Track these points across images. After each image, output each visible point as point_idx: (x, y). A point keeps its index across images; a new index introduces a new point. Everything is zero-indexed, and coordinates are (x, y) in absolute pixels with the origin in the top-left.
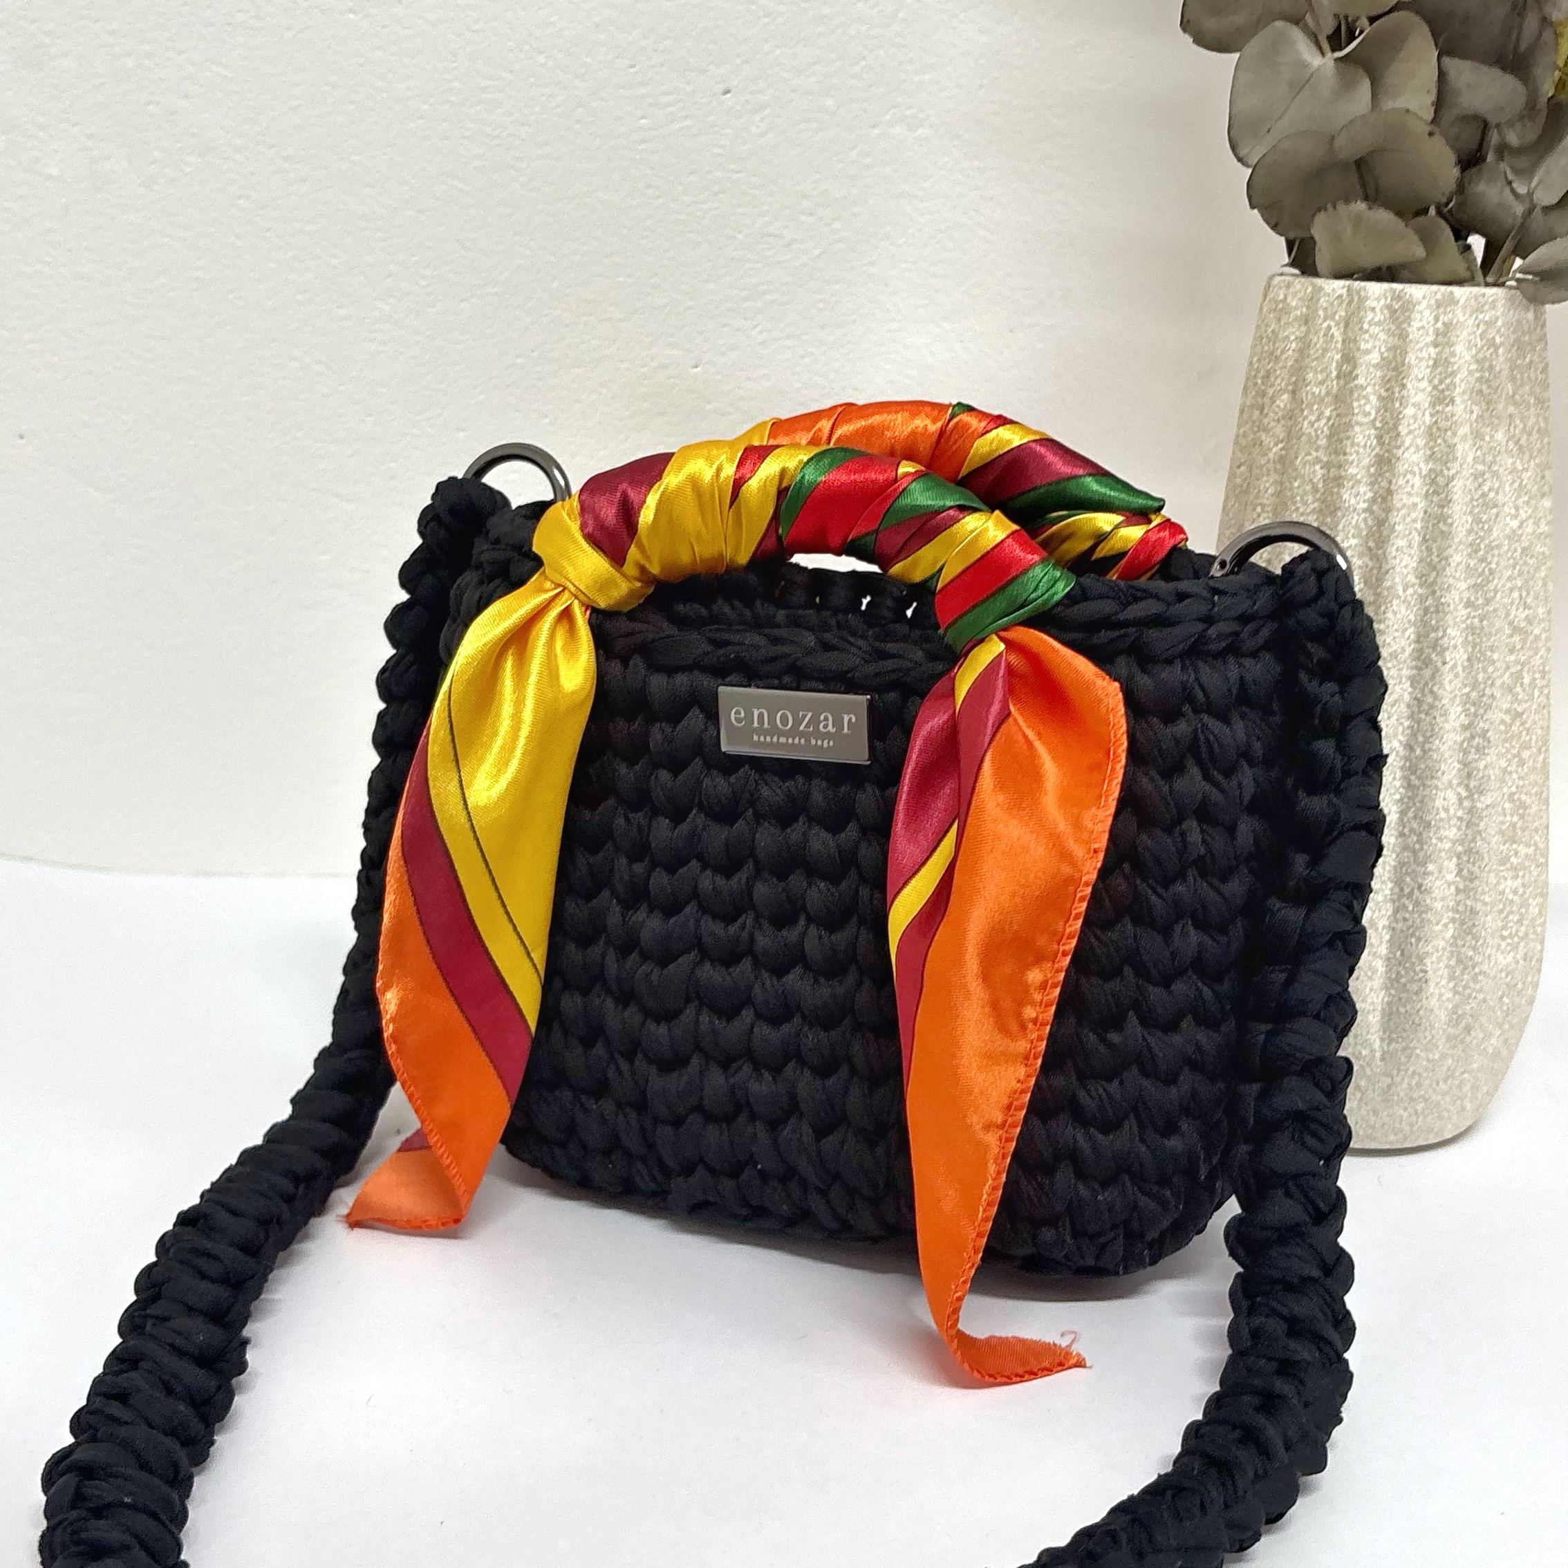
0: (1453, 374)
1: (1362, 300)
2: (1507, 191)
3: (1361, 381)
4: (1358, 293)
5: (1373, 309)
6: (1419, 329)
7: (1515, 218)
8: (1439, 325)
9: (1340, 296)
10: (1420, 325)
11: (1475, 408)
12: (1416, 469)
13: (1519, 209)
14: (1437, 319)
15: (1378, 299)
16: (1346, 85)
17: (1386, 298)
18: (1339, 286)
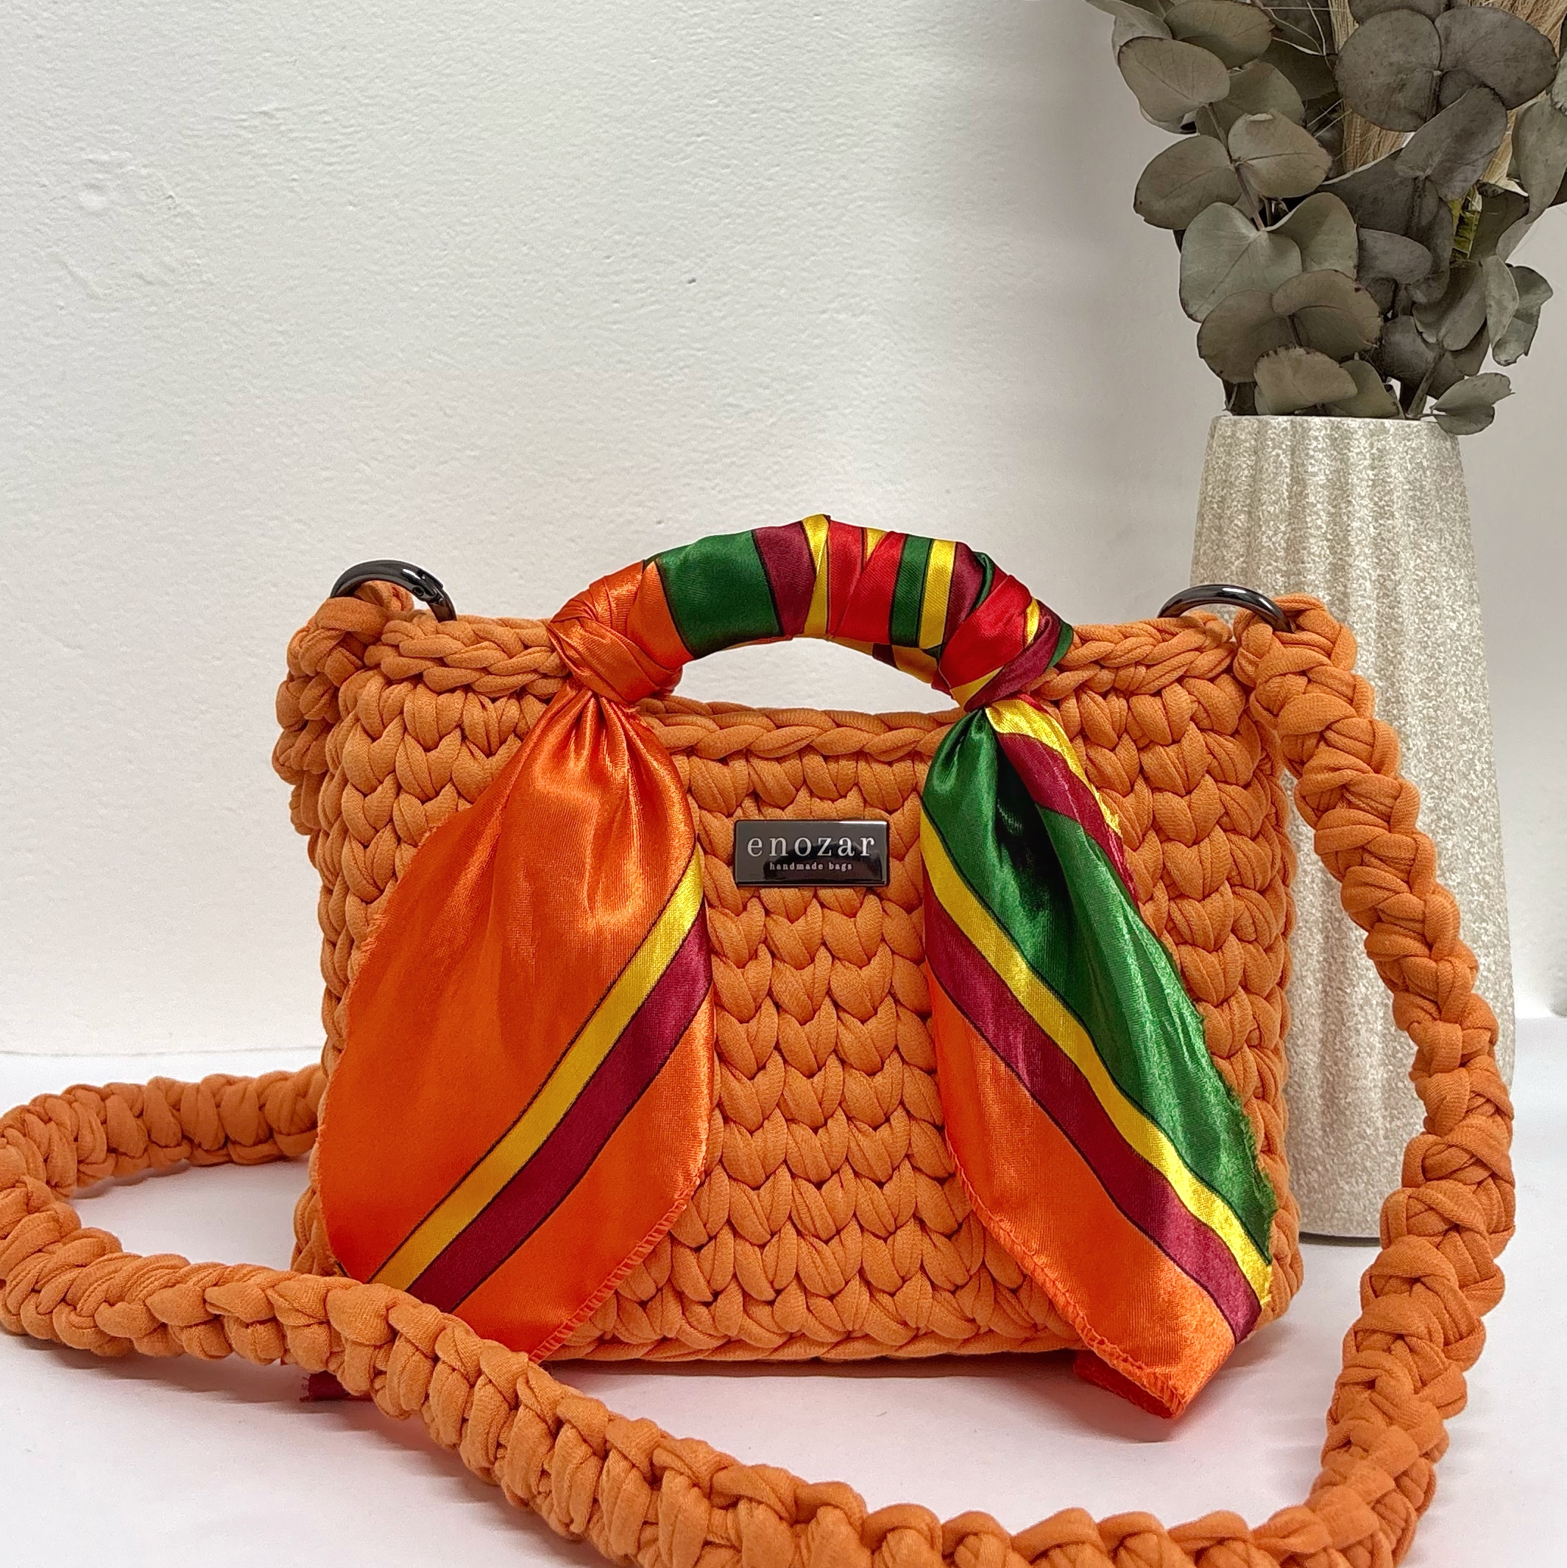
0: (1390, 492)
1: (1306, 431)
2: (1419, 340)
3: (1312, 499)
4: (1301, 425)
5: (1316, 438)
6: (1357, 454)
7: (1427, 362)
8: (1374, 451)
9: (1285, 429)
10: (1358, 450)
11: (1411, 522)
12: (1367, 575)
13: (1430, 355)
14: (1372, 446)
15: (1320, 430)
16: (1279, 253)
17: (1326, 429)
18: (1283, 421)
